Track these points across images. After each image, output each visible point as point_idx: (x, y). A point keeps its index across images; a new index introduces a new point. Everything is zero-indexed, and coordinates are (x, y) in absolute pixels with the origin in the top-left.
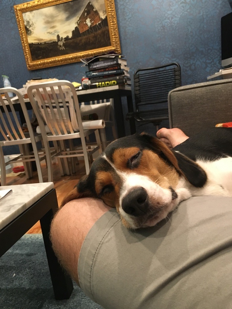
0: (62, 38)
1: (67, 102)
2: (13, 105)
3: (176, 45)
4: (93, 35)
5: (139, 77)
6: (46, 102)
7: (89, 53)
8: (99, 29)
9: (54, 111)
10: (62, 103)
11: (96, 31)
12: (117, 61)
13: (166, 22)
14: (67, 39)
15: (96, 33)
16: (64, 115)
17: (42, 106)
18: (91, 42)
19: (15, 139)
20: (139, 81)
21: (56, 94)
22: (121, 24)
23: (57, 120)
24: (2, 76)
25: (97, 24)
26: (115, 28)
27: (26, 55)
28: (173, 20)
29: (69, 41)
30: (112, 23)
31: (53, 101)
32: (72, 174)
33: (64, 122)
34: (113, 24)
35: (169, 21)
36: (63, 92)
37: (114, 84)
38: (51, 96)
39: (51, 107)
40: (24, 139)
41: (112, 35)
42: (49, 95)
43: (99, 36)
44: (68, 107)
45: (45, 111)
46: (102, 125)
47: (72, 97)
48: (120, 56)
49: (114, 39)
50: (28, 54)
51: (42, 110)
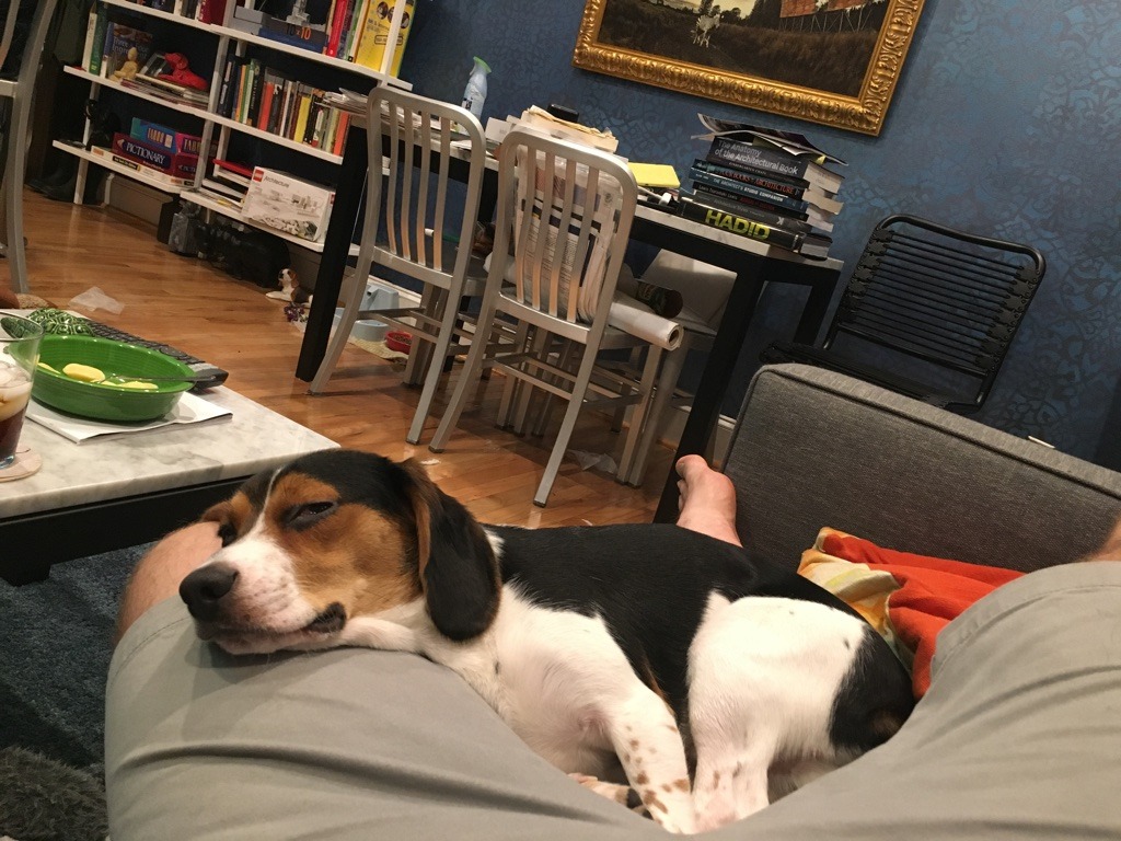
0: (718, 7)
1: (597, 225)
2: (452, 159)
3: (1078, 191)
4: (818, 38)
5: (889, 240)
6: (541, 195)
7: (777, 91)
8: (846, 28)
9: (549, 231)
10: (580, 218)
11: (834, 30)
12: (802, 171)
13: (1085, 99)
14: (731, 16)
15: (827, 38)
16: (571, 258)
17: (524, 201)
18: (800, 58)
19: (414, 258)
20: (882, 254)
21: (576, 187)
22: (926, 41)
23: (545, 261)
24: (475, 58)
25: (848, 9)
26: (899, 45)
27: (588, 16)
28: (1111, 101)
29: (734, 26)
30: (895, 27)
31: (559, 203)
32: (528, 437)
33: (561, 277)
34: (897, 32)
35: (1096, 98)
36: (597, 187)
37: (759, 236)
38: (558, 185)
39: (546, 217)
40: (438, 270)
41: (877, 67)
42: (555, 179)
43: (832, 50)
44: (592, 238)
45: (524, 218)
46: (666, 339)
47: (617, 218)
48: (822, 159)
49: (879, 78)
50: (595, 17)
51: (519, 213)
